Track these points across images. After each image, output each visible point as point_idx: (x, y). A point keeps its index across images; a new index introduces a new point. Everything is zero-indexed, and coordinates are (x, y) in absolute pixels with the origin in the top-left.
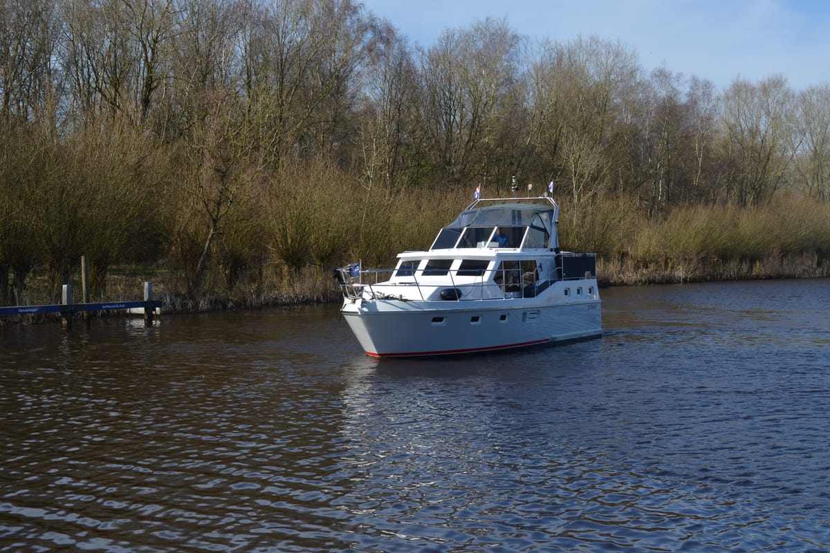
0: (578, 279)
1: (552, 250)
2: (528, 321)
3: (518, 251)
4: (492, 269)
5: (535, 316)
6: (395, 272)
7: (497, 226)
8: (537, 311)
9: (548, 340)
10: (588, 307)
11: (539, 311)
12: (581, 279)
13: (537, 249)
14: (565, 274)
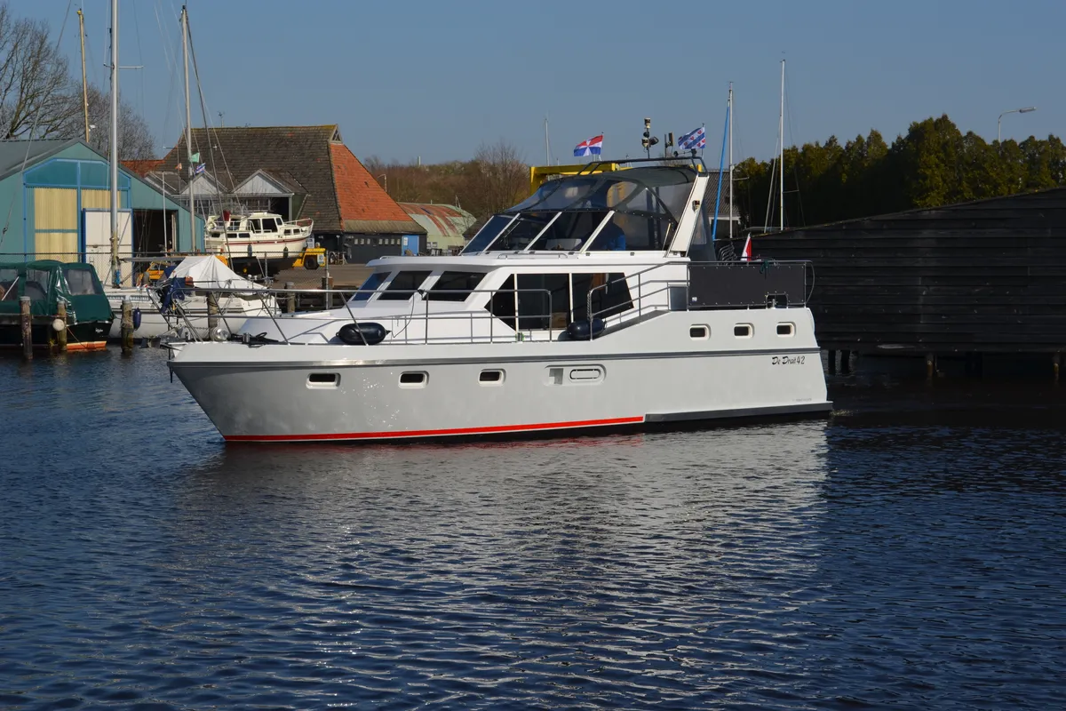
1: (682, 253)
2: (567, 383)
5: (594, 374)
7: (561, 210)
8: (593, 366)
9: (641, 419)
10: (772, 361)
11: (601, 366)
12: (751, 308)
13: (636, 252)
14: (695, 299)
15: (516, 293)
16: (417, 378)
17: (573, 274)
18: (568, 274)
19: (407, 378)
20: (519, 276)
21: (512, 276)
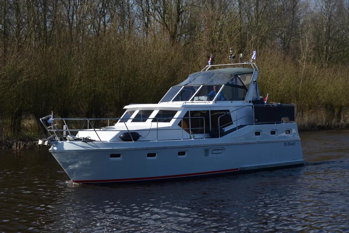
0: (274, 123)
1: (250, 102)
2: (211, 155)
3: (211, 103)
4: (177, 117)
5: (221, 151)
6: (120, 120)
7: (202, 85)
8: (220, 148)
9: (238, 169)
10: (284, 144)
11: (223, 148)
12: (276, 123)
13: (233, 101)
14: (256, 120)
15: (190, 119)
16: (153, 155)
17: (211, 111)
18: (209, 111)
19: (150, 155)
20: (191, 111)
21: (188, 112)
